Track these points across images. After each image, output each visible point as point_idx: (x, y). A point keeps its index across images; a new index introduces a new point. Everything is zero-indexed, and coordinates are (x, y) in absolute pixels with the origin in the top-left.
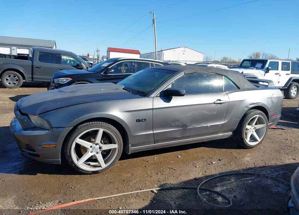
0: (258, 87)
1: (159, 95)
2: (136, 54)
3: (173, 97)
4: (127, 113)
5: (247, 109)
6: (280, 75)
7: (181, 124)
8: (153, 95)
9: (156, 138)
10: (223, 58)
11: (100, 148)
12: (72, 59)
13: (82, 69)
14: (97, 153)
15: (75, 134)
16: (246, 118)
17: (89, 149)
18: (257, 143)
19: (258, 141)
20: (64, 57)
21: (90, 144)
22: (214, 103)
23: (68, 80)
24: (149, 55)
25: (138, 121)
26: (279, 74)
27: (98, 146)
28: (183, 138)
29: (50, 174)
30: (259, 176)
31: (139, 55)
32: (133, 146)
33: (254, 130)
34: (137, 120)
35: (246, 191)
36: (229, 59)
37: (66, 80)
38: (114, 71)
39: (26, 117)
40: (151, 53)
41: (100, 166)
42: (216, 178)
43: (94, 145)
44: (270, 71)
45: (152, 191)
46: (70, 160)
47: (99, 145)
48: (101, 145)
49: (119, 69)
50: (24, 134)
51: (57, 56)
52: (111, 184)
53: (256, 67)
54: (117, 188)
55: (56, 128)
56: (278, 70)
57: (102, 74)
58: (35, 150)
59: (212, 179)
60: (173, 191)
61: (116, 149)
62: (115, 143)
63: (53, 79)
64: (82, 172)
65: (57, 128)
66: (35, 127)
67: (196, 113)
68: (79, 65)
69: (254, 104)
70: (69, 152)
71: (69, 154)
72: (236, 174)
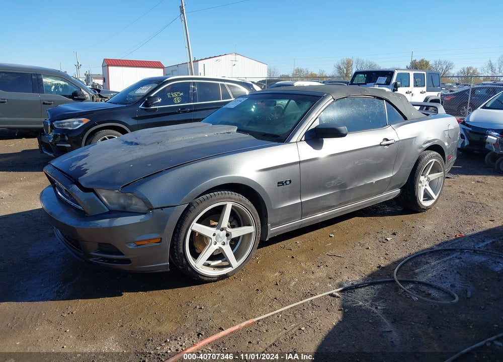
0: (428, 115)
1: (303, 139)
2: (157, 68)
3: (325, 140)
4: (264, 172)
5: (420, 150)
6: (412, 94)
7: (338, 183)
8: (294, 139)
9: (304, 209)
10: (296, 70)
11: (228, 235)
12: (62, 83)
13: (83, 100)
14: (224, 244)
15: (191, 216)
16: (420, 165)
17: (211, 239)
18: (433, 201)
19: (434, 199)
20: (47, 80)
21: (213, 230)
22: (381, 145)
23: (81, 122)
24: (175, 69)
25: (281, 184)
26: (411, 92)
27: (224, 232)
28: (341, 204)
29: (146, 291)
30: (462, 251)
31: (162, 70)
32: (273, 225)
33: (427, 183)
34: (278, 183)
35: (460, 275)
36: (305, 72)
37: (78, 123)
38: (161, 101)
39: (92, 194)
40: (177, 65)
41: (230, 266)
42: (408, 261)
43: (218, 232)
44: (399, 89)
45: (332, 295)
46: (184, 262)
47: (226, 231)
48: (229, 230)
49: (169, 97)
50: (99, 226)
51: (33, 77)
52: (260, 294)
53: (377, 82)
54: (275, 298)
55: (160, 208)
56: (409, 86)
57: (141, 107)
58: (122, 251)
59: (403, 264)
60: (360, 289)
61: (251, 234)
62: (249, 225)
63: (51, 122)
64: (203, 279)
65: (162, 208)
66: (110, 211)
67: (358, 163)
68: (78, 93)
69: (429, 142)
70: (181, 247)
71: (181, 251)
72: (431, 252)
